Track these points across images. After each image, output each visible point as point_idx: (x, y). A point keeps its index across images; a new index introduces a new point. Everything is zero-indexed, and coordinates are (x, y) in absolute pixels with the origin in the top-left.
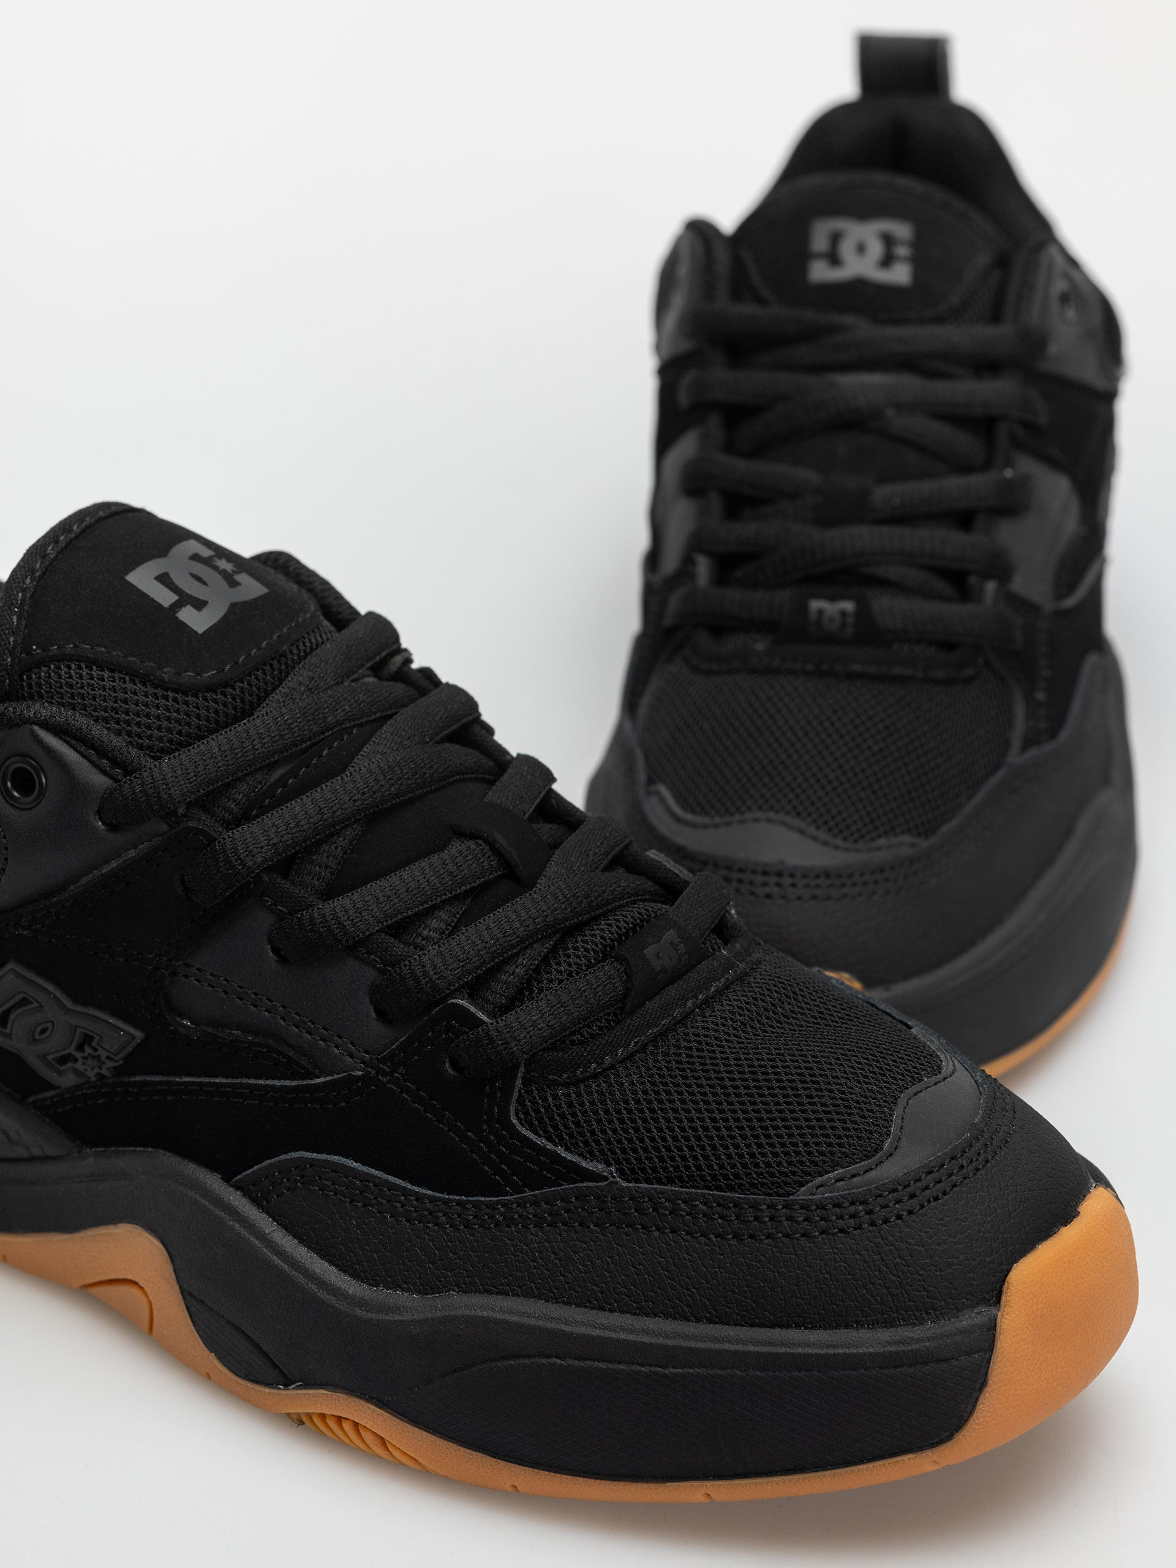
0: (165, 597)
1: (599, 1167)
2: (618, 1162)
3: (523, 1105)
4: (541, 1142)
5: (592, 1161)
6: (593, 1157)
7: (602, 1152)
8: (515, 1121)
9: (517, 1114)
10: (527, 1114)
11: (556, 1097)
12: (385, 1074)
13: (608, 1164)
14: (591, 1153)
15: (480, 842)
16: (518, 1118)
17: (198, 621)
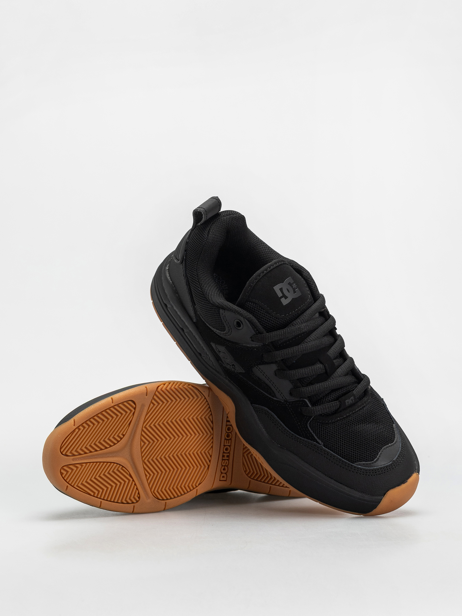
0: (280, 294)
1: (320, 442)
2: (324, 442)
3: (311, 423)
4: (311, 431)
5: (319, 440)
6: (320, 439)
7: (322, 439)
8: (308, 425)
9: (309, 424)
10: (311, 425)
11: (317, 424)
12: (287, 404)
13: (322, 442)
14: (320, 438)
15: (323, 365)
16: (309, 425)
17: (285, 302)
